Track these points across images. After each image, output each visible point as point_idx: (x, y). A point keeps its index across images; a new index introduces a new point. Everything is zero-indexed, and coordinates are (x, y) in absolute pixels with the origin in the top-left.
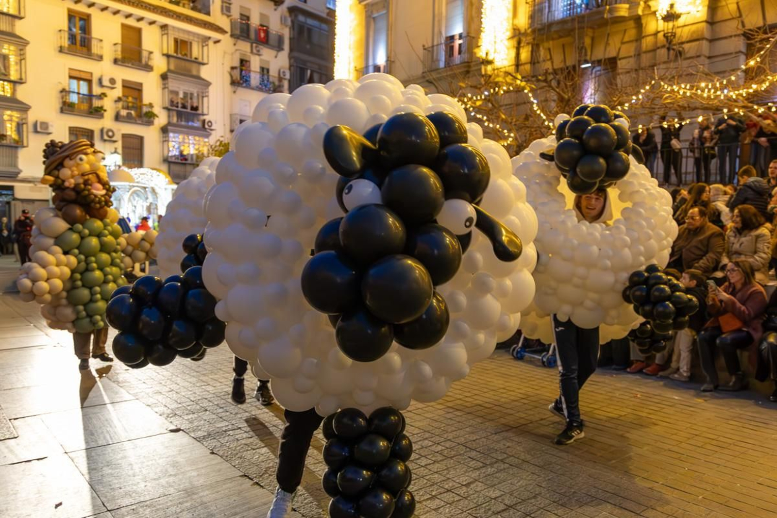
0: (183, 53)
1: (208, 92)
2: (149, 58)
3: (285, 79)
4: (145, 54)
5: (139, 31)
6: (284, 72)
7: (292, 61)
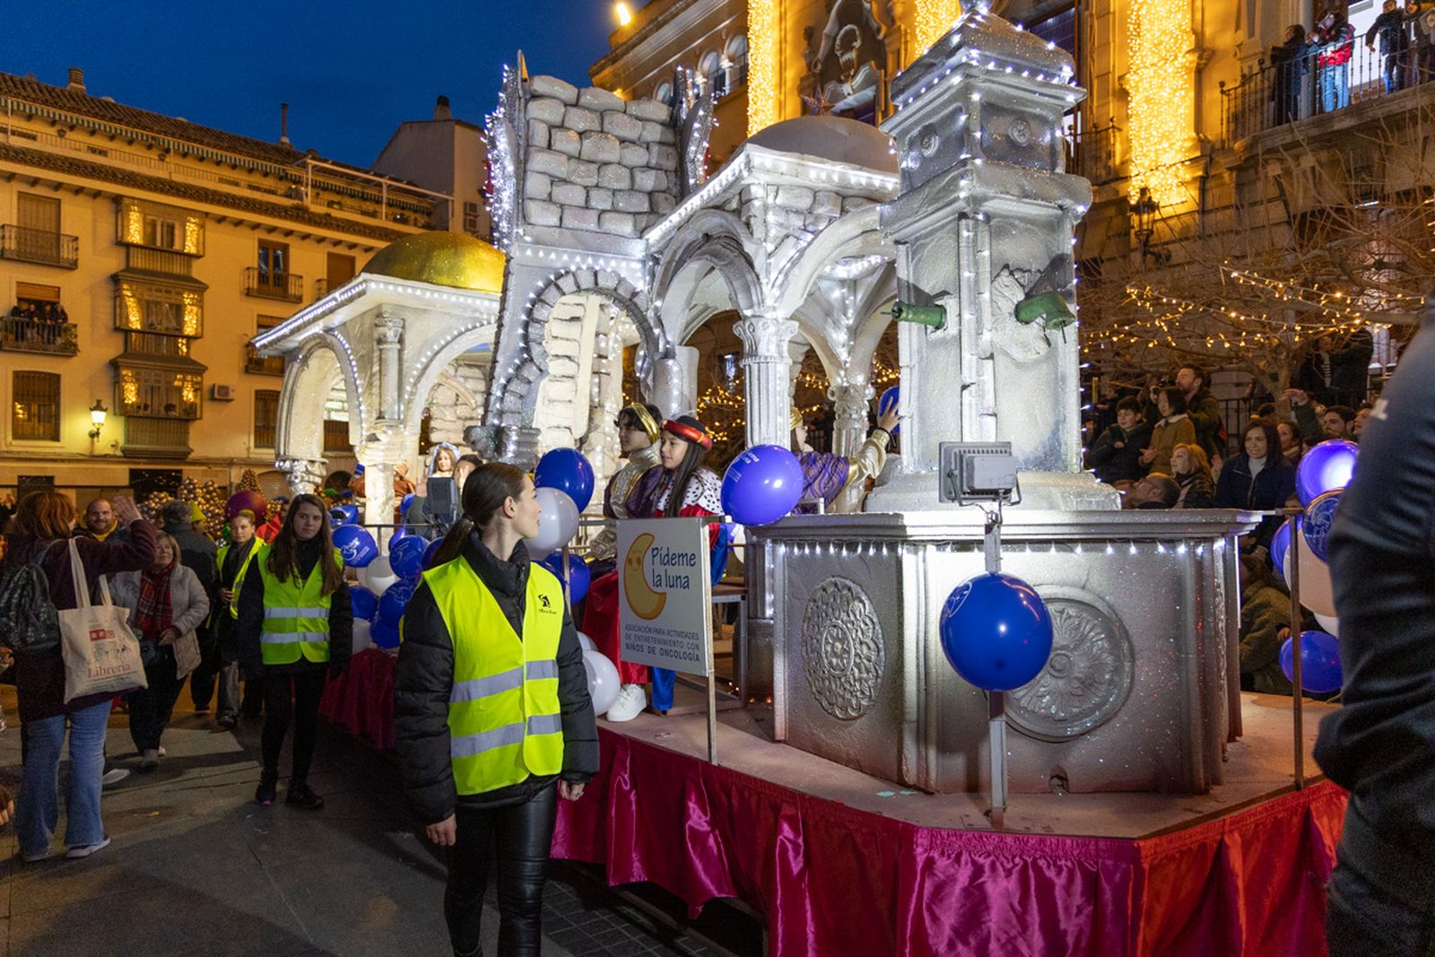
5: (351, 259)
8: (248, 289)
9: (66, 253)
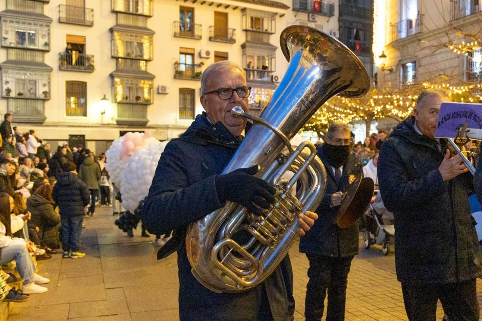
0: (257, 27)
1: (275, 54)
2: (233, 34)
4: (230, 31)
5: (226, 15)
7: (341, 23)
8: (175, 33)
9: (88, 18)
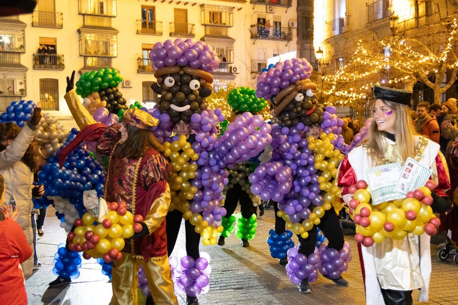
0: (215, 22)
1: (233, 47)
2: (192, 29)
3: (294, 28)
4: (189, 27)
5: (186, 11)
6: (292, 23)
7: (299, 13)
8: (137, 30)
9: (58, 21)
